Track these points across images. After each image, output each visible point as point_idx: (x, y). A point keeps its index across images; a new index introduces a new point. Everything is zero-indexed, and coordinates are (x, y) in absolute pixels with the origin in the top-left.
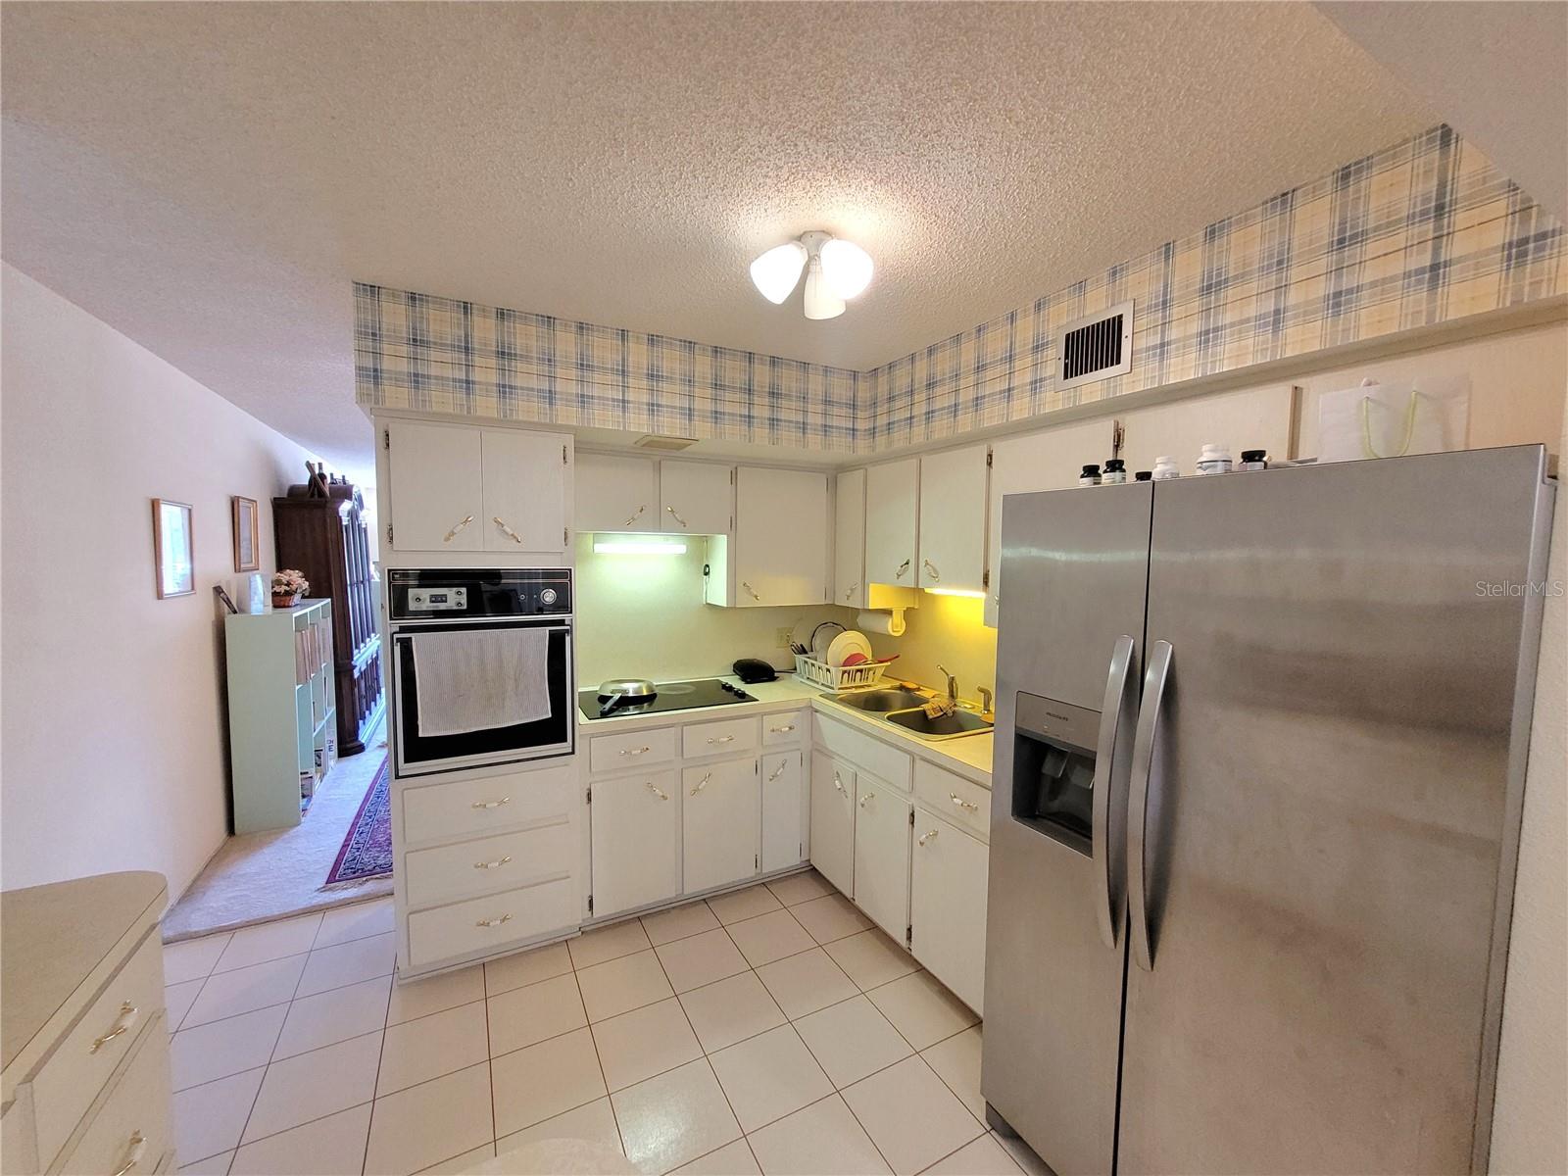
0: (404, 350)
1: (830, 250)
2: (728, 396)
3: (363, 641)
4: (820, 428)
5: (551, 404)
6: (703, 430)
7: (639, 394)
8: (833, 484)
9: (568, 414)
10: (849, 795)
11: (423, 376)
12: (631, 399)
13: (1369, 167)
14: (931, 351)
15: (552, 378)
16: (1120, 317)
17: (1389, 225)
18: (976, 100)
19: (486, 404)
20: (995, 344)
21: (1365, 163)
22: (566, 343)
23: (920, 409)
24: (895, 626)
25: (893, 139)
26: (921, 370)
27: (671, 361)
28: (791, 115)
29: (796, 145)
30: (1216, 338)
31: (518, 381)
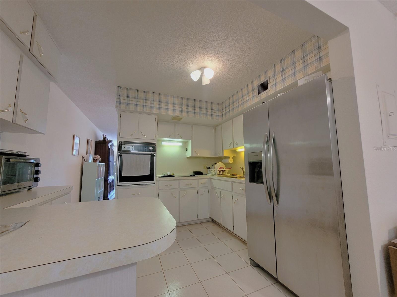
0: (125, 98)
1: (205, 71)
2: (190, 108)
3: (111, 175)
4: (210, 115)
5: (153, 109)
6: (184, 115)
7: (171, 107)
8: (215, 130)
9: (156, 111)
10: (219, 197)
11: (128, 103)
12: (169, 108)
13: (306, 43)
14: (233, 96)
15: (153, 104)
16: (267, 80)
17: (311, 52)
18: (226, 37)
19: (140, 109)
20: (245, 91)
21: (305, 43)
22: (157, 97)
23: (231, 108)
24: (230, 161)
25: (213, 46)
26: (231, 101)
27: (178, 101)
28: (194, 43)
29: (196, 49)
30: (285, 80)
31: (147, 104)
